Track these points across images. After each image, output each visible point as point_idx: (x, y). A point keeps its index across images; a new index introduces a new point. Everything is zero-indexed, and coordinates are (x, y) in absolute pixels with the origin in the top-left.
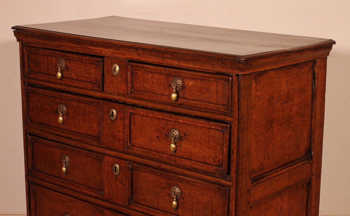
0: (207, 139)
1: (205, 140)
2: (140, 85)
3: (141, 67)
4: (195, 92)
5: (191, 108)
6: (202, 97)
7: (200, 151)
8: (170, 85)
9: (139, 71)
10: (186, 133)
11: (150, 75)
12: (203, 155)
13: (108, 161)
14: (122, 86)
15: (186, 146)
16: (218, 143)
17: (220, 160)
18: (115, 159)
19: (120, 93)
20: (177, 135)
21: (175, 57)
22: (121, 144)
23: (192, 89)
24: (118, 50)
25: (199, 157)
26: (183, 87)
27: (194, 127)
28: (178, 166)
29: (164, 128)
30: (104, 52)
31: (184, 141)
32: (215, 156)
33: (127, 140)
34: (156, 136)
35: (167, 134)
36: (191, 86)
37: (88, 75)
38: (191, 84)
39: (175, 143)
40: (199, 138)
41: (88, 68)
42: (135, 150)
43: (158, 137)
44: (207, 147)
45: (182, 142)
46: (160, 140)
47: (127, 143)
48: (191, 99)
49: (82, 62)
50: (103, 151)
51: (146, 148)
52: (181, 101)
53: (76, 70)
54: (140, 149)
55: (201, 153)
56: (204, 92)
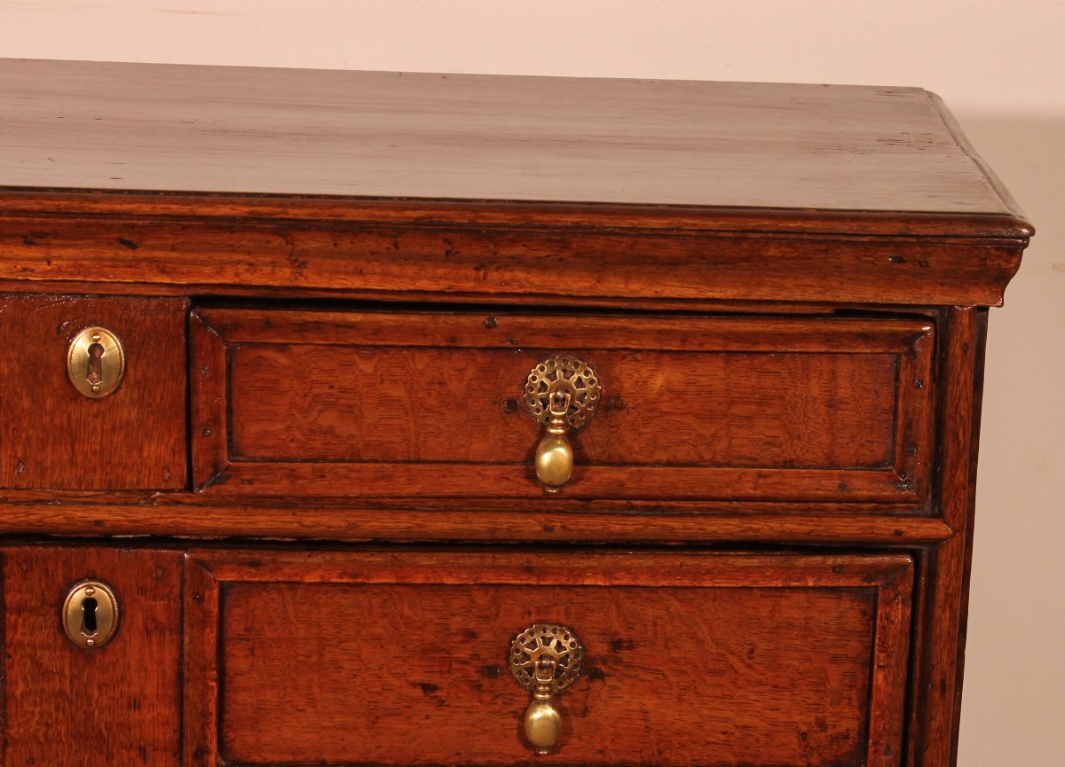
0: (762, 647)
1: (752, 651)
2: (288, 429)
3: (302, 328)
4: (689, 420)
5: (659, 504)
6: (734, 442)
7: (715, 713)
8: (513, 405)
9: (282, 348)
10: (624, 635)
11: (367, 367)
12: (737, 727)
14: (151, 449)
15: (623, 702)
16: (834, 656)
17: (846, 737)
20: (567, 656)
21: (579, 255)
23: (665, 407)
24: (133, 246)
25: (708, 744)
26: (609, 404)
27: (681, 601)
29: (471, 635)
31: (610, 681)
32: (812, 720)
34: (414, 685)
35: (492, 662)
36: (660, 394)
38: (658, 382)
39: (554, 702)
40: (714, 650)
43: (428, 688)
44: (760, 683)
45: (598, 684)
46: (441, 703)
48: (658, 463)
52: (600, 478)
55: (727, 720)
56: (749, 418)
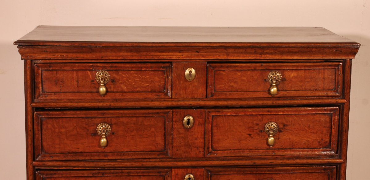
0: (311, 125)
1: (309, 126)
2: (225, 86)
3: (228, 67)
4: (298, 82)
5: (293, 98)
6: (306, 86)
7: (302, 138)
8: (265, 80)
9: (224, 71)
10: (286, 124)
11: (239, 74)
12: (307, 141)
13: (177, 174)
14: (200, 90)
15: (286, 137)
16: (324, 127)
17: (327, 142)
18: (188, 170)
19: (195, 98)
20: (275, 128)
21: (279, 51)
22: (200, 152)
23: (293, 80)
24: (198, 52)
25: (301, 144)
26: (283, 79)
27: (296, 117)
28: (276, 158)
29: (258, 124)
30: (174, 57)
31: (283, 133)
32: (321, 139)
33: (209, 145)
34: (247, 134)
35: (261, 130)
36: (293, 77)
37: (148, 84)
38: (292, 75)
39: (273, 136)
40: (302, 126)
41: (148, 76)
42: (219, 154)
43: (250, 135)
44: (311, 132)
45: (281, 133)
46: (252, 137)
47: (208, 148)
48: (292, 90)
49: (141, 70)
50: (172, 164)
51: (234, 148)
52: (282, 94)
53: (128, 81)
54: (226, 151)
55: (305, 139)
56: (309, 81)
